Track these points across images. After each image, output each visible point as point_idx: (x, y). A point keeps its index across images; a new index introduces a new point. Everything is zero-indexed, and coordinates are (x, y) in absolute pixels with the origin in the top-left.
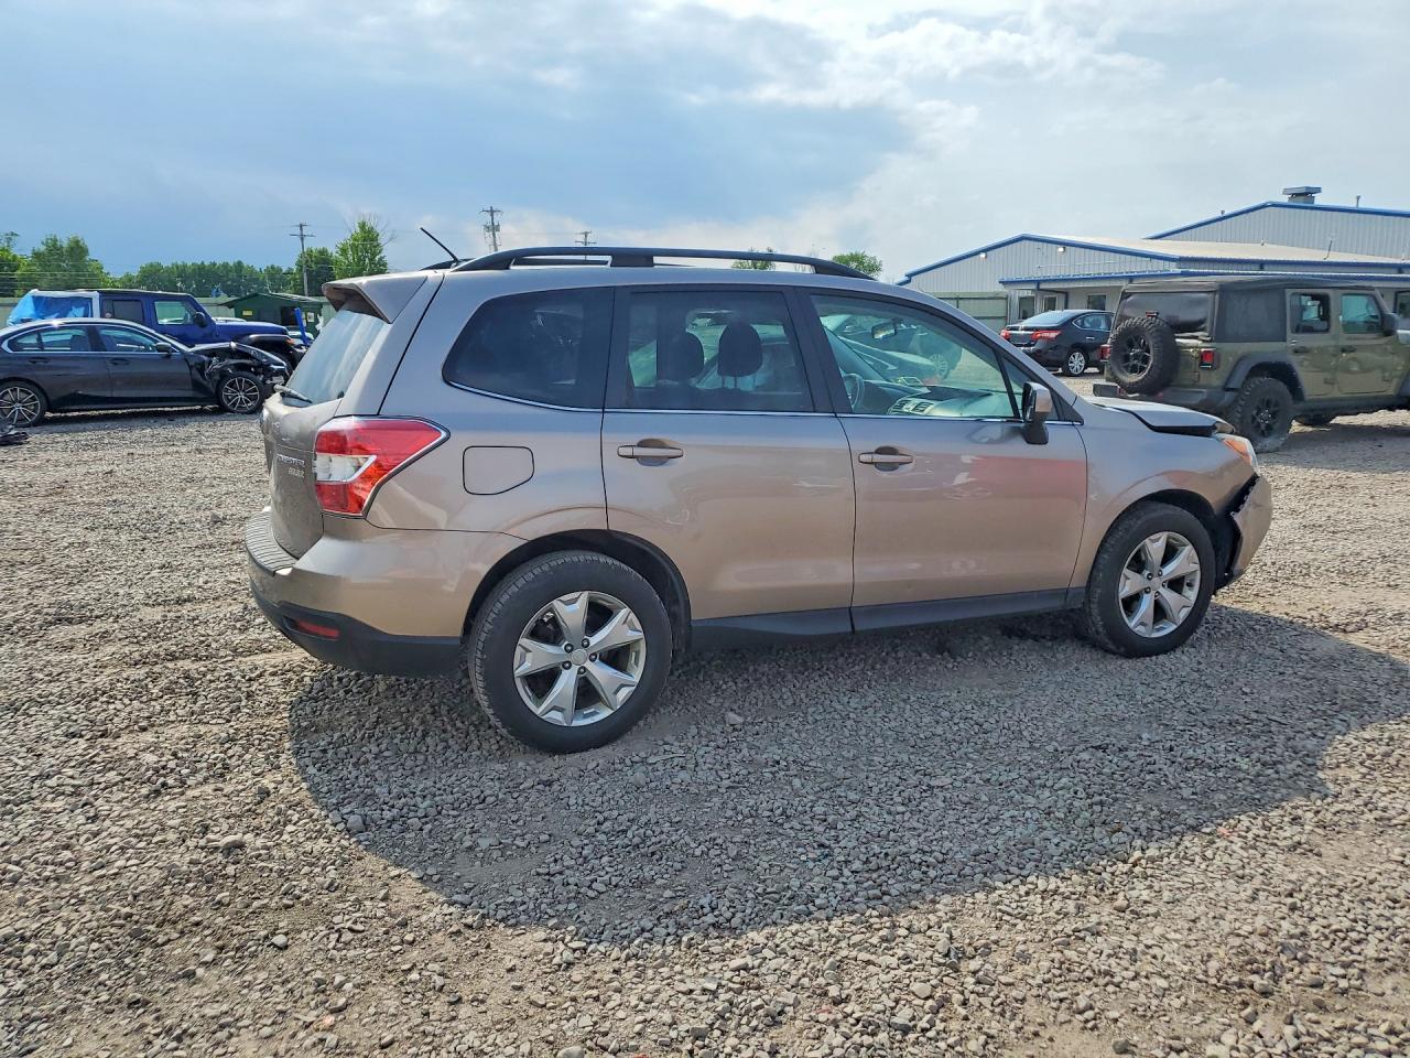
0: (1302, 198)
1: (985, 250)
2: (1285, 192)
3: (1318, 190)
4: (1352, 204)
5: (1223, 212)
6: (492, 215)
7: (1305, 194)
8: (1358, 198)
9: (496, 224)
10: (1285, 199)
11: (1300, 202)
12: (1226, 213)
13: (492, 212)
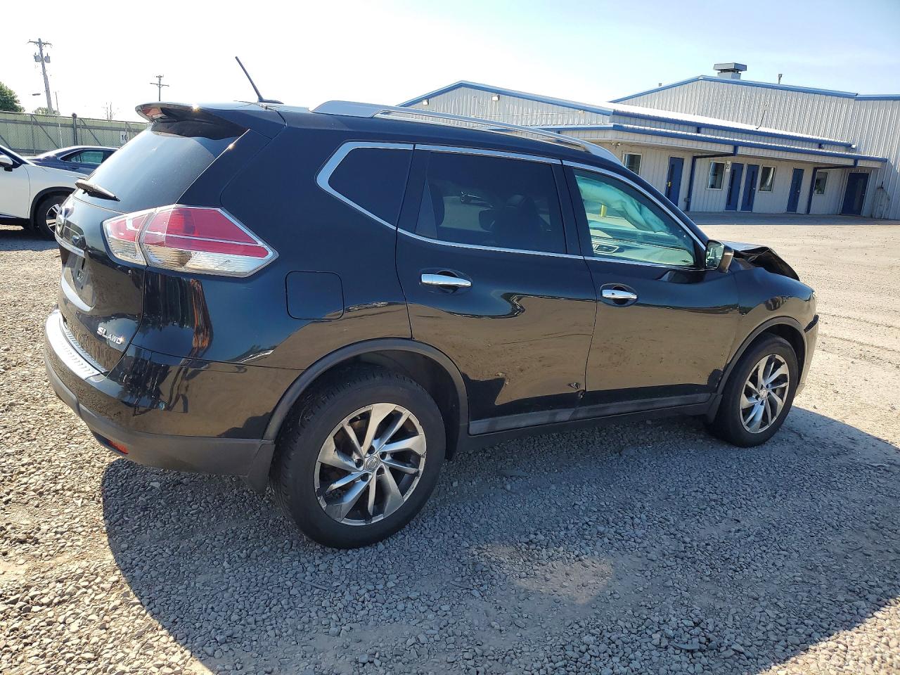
0: (731, 73)
1: (428, 98)
2: (716, 67)
3: (744, 68)
4: (774, 81)
5: (660, 84)
6: (40, 47)
7: (733, 70)
8: (780, 76)
9: (45, 55)
10: (715, 74)
11: (728, 76)
12: (663, 85)
13: (40, 43)
